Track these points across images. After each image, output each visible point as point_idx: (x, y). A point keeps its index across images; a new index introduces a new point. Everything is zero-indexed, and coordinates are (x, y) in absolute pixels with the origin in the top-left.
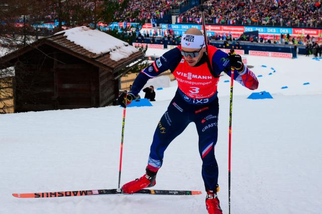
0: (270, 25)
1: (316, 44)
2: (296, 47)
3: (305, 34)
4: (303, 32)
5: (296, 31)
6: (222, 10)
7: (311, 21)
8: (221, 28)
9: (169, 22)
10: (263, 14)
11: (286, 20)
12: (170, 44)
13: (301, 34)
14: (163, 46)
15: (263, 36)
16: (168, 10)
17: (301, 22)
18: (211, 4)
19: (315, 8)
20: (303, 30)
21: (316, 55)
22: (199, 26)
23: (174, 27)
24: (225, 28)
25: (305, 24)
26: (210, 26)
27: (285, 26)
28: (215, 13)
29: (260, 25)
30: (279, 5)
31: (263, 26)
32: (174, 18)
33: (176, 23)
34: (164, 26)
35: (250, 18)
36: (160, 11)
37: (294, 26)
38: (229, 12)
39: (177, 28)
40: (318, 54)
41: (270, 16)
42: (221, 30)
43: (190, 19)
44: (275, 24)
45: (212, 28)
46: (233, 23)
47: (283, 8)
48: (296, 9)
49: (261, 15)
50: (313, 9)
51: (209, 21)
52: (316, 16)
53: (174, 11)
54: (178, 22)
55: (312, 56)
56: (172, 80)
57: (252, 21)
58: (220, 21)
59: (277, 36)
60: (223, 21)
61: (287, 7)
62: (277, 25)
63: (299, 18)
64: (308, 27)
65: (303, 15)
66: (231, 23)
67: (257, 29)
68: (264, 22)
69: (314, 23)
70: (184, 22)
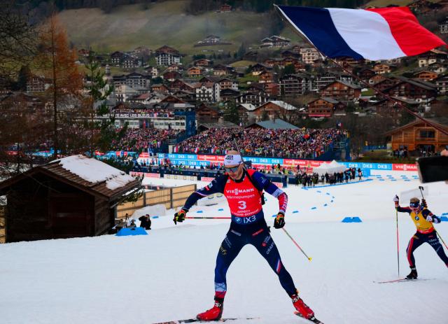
0: (262, 156)
1: (305, 174)
2: (286, 177)
3: (296, 164)
4: (294, 163)
5: (287, 162)
6: (217, 140)
7: (300, 152)
8: (216, 158)
9: (165, 151)
10: (256, 144)
12: (166, 174)
13: (291, 164)
14: (159, 175)
15: (256, 166)
16: (164, 140)
17: (291, 153)
18: (207, 135)
19: (304, 140)
20: (293, 160)
21: (305, 185)
22: (196, 156)
23: (171, 156)
24: (220, 158)
25: (295, 155)
26: (205, 156)
27: (276, 157)
28: (211, 143)
29: (253, 155)
30: (271, 137)
31: (256, 156)
32: (170, 147)
33: (173, 153)
34: (161, 156)
35: (243, 148)
36: (157, 141)
37: (285, 157)
38: (223, 143)
39: (174, 157)
40: (307, 184)
41: (262, 147)
42: (216, 160)
43: (187, 149)
44: (267, 154)
45: (208, 157)
47: (275, 139)
48: (286, 141)
49: (254, 146)
50: (302, 140)
51: (205, 151)
52: (305, 147)
53: (171, 140)
54: (175, 151)
55: (301, 186)
56: (168, 209)
57: (245, 152)
58: (215, 151)
59: (269, 166)
60: (218, 151)
61: (278, 138)
62: (269, 156)
63: (289, 149)
64: (298, 158)
65: (293, 146)
67: (250, 159)
68: (257, 153)
69: (303, 154)
70: (180, 152)
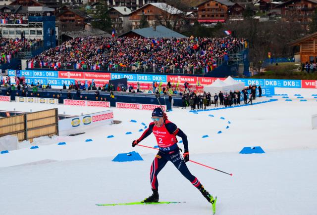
0: (141, 71)
1: (194, 94)
2: (170, 98)
3: (182, 82)
4: (179, 80)
5: (171, 79)
6: (83, 52)
7: (188, 67)
8: (82, 75)
9: (17, 67)
10: (133, 58)
11: (160, 65)
12: (18, 96)
13: (177, 82)
14: (10, 97)
15: (133, 84)
16: (16, 53)
17: (177, 67)
18: (70, 46)
19: (193, 52)
20: (179, 77)
21: (194, 107)
22: (56, 72)
23: (24, 73)
24: (87, 75)
25: (181, 69)
26: (69, 73)
27: (158, 73)
28: (76, 57)
29: (130, 71)
30: (151, 48)
31: (133, 72)
32: (24, 62)
33: (27, 69)
34: (12, 73)
35: (117, 62)
36: (6, 54)
37: (168, 73)
38: (92, 55)
39: (28, 75)
40: (196, 106)
41: (141, 60)
42: (82, 77)
43: (45, 64)
44: (147, 70)
45: (72, 75)
46: (97, 69)
47: (156, 50)
48: (170, 52)
49: (131, 60)
50: (190, 52)
51: (68, 66)
52: (194, 61)
53: (25, 53)
54: (30, 67)
55: (189, 108)
56: (20, 141)
57: (119, 67)
58: (81, 66)
59: (149, 85)
60: (85, 66)
61: (160, 50)
62: (149, 71)
63: (174, 63)
64: (185, 74)
65: (179, 59)
66: (95, 68)
67: (125, 76)
68: (134, 68)
69: (191, 69)
70: (37, 67)
